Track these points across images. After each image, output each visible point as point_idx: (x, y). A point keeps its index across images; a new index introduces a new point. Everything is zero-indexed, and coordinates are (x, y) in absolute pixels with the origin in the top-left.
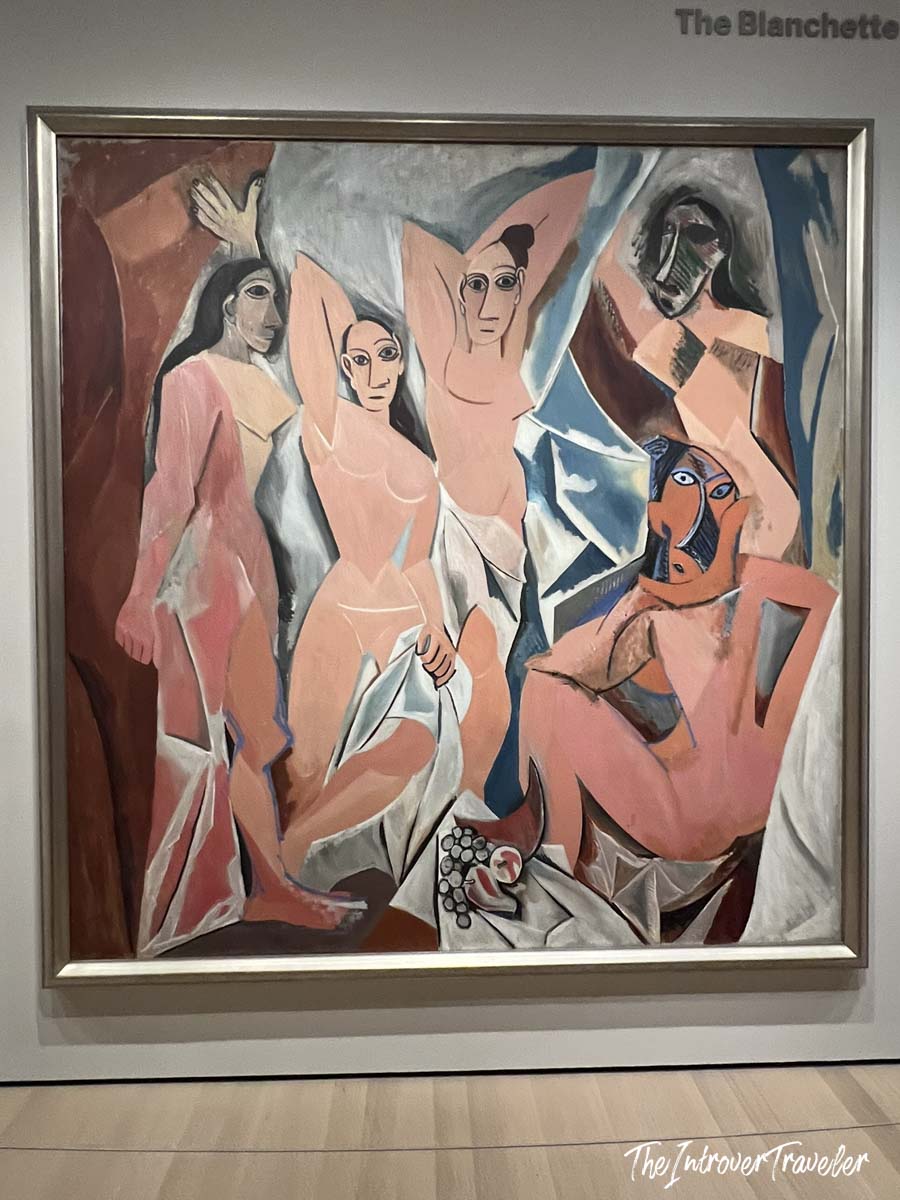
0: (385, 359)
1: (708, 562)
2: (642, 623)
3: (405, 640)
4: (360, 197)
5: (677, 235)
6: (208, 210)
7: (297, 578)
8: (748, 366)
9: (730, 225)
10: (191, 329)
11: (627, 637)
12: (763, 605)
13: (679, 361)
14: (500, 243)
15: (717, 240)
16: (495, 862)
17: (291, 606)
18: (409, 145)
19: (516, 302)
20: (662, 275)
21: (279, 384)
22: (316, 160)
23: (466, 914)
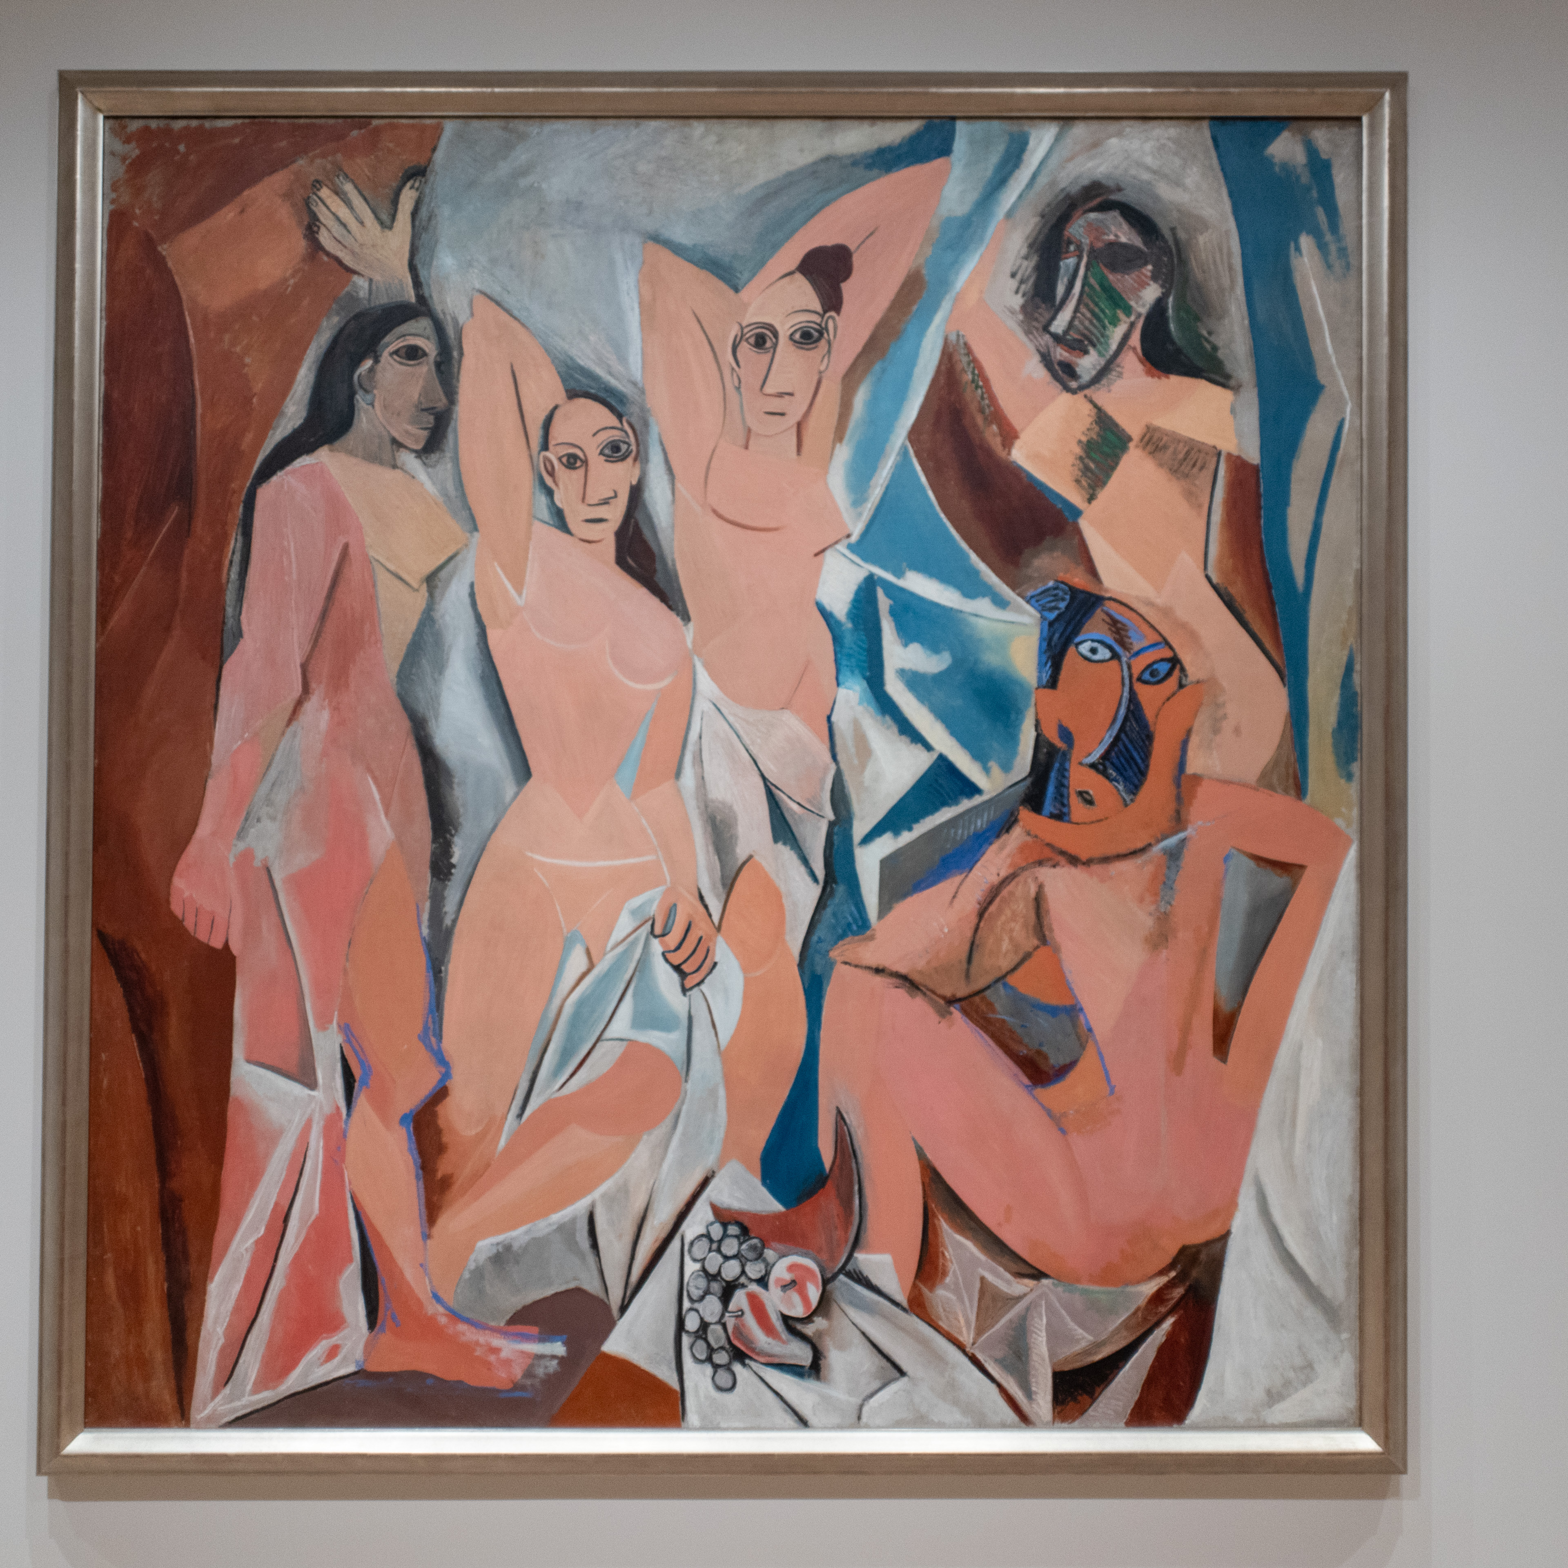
0: (609, 459)
1: (1134, 788)
2: (1024, 888)
3: (634, 913)
4: (575, 205)
5: (1085, 260)
6: (337, 229)
7: (461, 810)
8: (1202, 468)
9: (1171, 242)
10: (304, 414)
11: (1000, 911)
12: (1226, 859)
13: (1087, 461)
14: (799, 276)
15: (1150, 267)
16: (778, 1280)
17: (451, 857)
18: (654, 124)
19: (822, 368)
20: (1059, 325)
21: (440, 500)
22: (508, 147)
23: (728, 1367)
